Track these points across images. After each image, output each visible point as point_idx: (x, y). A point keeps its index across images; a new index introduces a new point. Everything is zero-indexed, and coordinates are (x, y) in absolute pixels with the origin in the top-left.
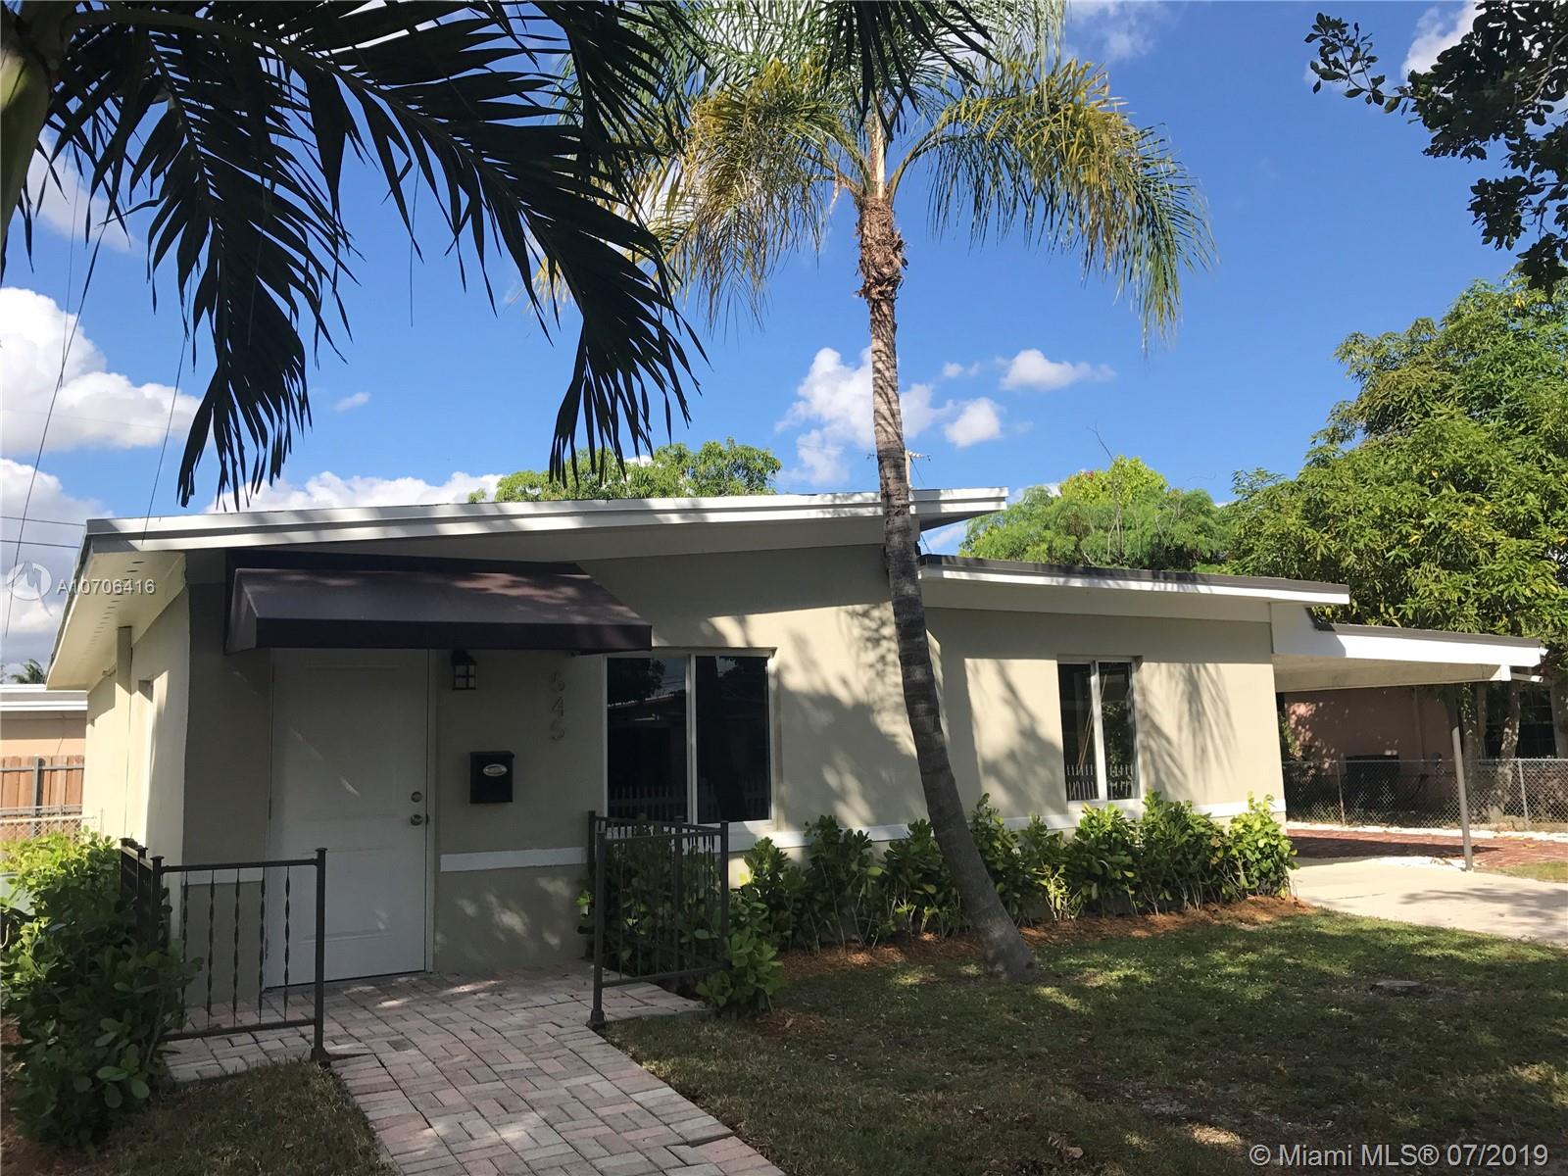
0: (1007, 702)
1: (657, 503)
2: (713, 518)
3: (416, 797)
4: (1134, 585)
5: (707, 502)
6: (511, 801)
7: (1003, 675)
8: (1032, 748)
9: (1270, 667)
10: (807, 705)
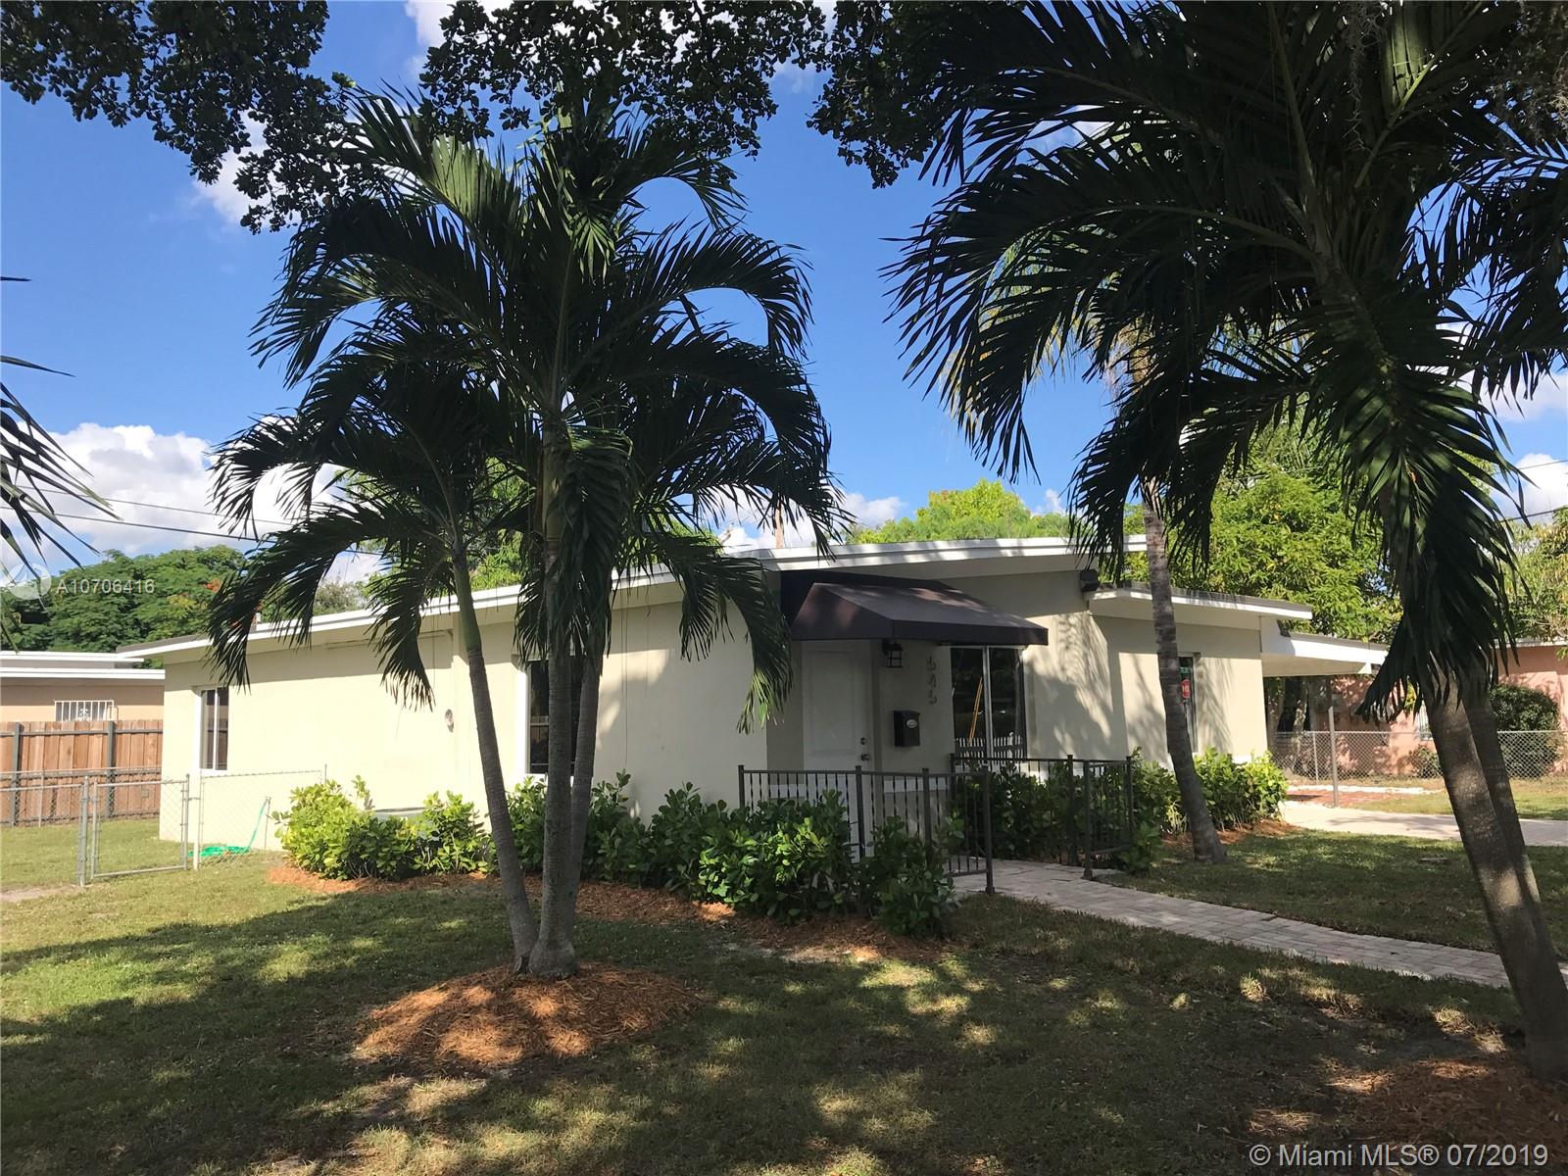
0: (1139, 685)
1: (1002, 542)
2: (1027, 553)
3: (863, 741)
4: (1222, 604)
5: (1026, 542)
6: (918, 744)
7: (1137, 665)
8: (1150, 716)
9: (1260, 661)
10: (1045, 684)
